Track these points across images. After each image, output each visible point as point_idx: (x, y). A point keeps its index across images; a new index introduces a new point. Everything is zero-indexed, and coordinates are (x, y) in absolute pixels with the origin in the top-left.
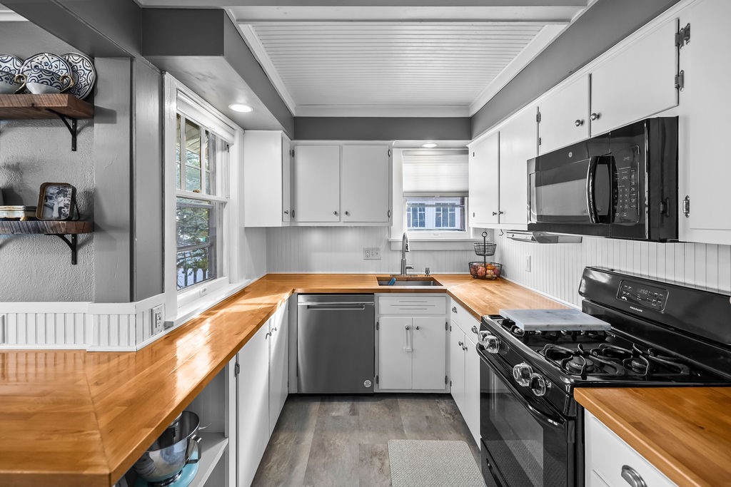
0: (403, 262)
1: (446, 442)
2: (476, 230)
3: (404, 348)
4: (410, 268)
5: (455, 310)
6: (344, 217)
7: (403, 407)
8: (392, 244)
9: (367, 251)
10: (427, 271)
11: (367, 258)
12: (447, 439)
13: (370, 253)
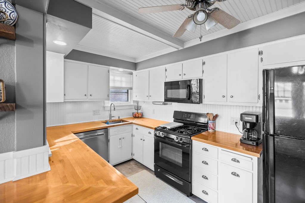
0: (110, 115)
1: (140, 172)
2: (134, 101)
3: (119, 147)
4: (113, 117)
5: (137, 129)
6: (90, 97)
7: (120, 169)
8: (106, 108)
9: (94, 111)
10: (119, 117)
11: (94, 114)
12: (139, 172)
13: (96, 112)
